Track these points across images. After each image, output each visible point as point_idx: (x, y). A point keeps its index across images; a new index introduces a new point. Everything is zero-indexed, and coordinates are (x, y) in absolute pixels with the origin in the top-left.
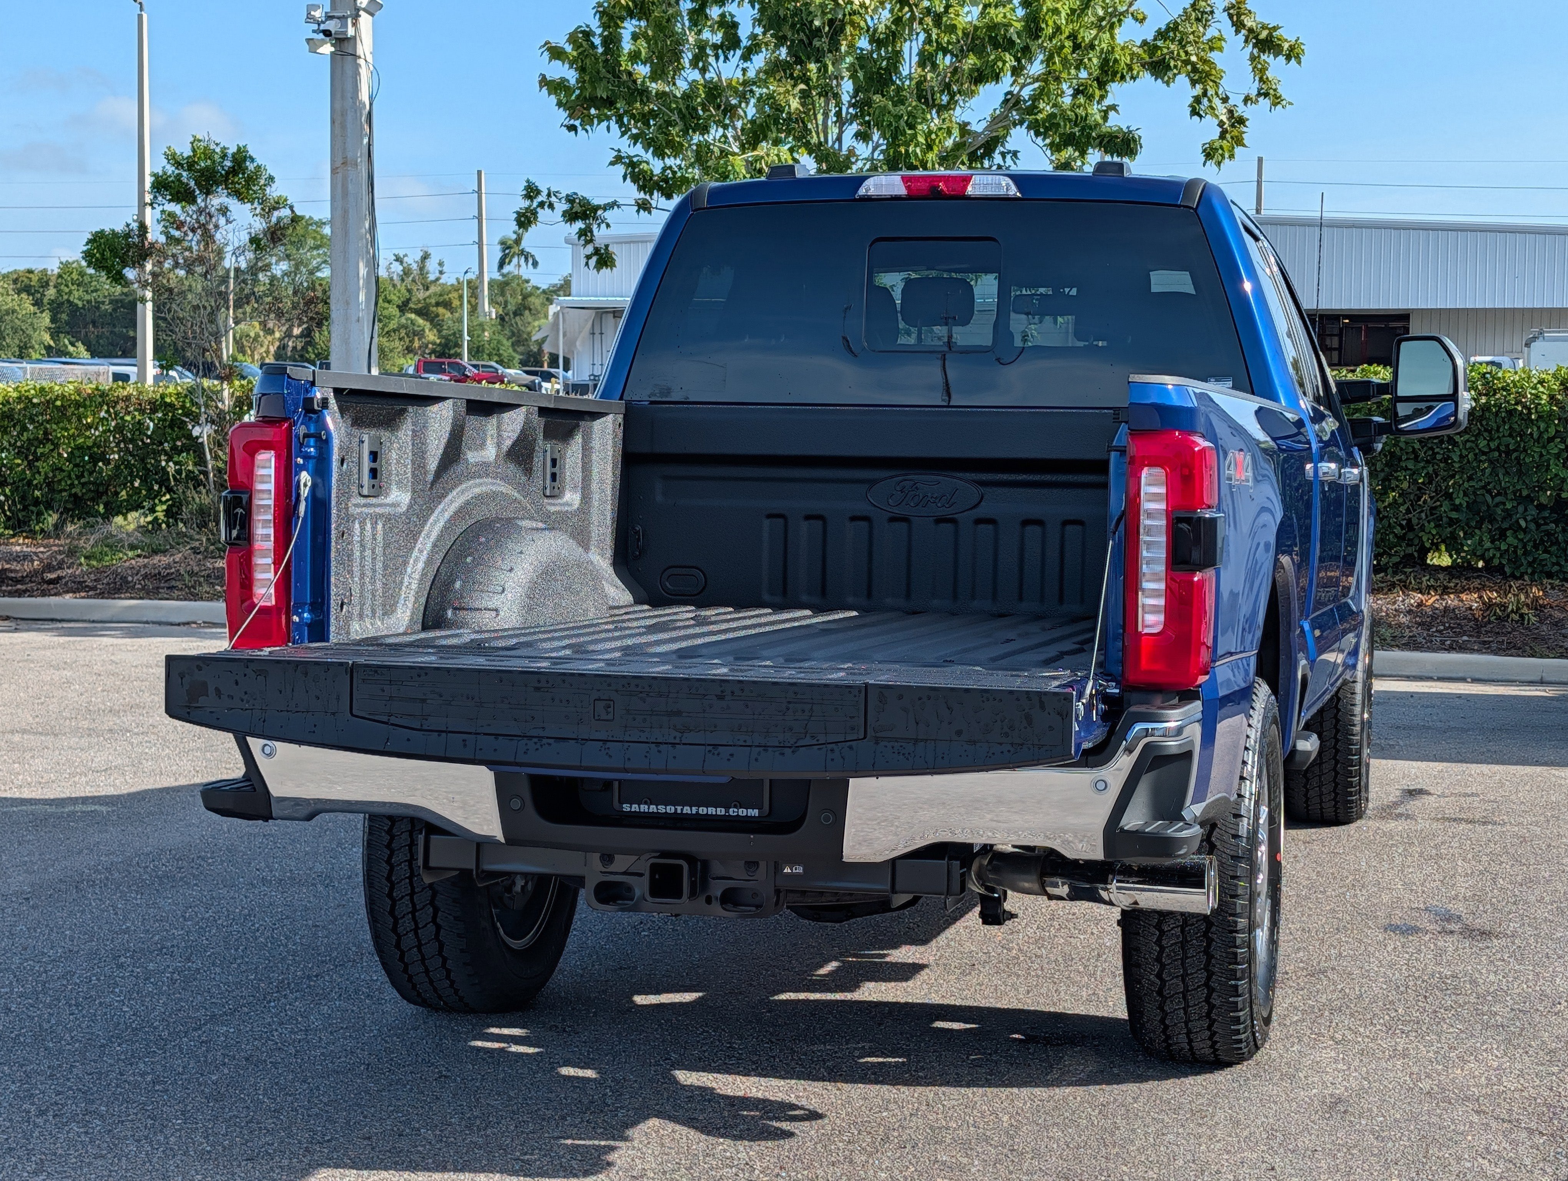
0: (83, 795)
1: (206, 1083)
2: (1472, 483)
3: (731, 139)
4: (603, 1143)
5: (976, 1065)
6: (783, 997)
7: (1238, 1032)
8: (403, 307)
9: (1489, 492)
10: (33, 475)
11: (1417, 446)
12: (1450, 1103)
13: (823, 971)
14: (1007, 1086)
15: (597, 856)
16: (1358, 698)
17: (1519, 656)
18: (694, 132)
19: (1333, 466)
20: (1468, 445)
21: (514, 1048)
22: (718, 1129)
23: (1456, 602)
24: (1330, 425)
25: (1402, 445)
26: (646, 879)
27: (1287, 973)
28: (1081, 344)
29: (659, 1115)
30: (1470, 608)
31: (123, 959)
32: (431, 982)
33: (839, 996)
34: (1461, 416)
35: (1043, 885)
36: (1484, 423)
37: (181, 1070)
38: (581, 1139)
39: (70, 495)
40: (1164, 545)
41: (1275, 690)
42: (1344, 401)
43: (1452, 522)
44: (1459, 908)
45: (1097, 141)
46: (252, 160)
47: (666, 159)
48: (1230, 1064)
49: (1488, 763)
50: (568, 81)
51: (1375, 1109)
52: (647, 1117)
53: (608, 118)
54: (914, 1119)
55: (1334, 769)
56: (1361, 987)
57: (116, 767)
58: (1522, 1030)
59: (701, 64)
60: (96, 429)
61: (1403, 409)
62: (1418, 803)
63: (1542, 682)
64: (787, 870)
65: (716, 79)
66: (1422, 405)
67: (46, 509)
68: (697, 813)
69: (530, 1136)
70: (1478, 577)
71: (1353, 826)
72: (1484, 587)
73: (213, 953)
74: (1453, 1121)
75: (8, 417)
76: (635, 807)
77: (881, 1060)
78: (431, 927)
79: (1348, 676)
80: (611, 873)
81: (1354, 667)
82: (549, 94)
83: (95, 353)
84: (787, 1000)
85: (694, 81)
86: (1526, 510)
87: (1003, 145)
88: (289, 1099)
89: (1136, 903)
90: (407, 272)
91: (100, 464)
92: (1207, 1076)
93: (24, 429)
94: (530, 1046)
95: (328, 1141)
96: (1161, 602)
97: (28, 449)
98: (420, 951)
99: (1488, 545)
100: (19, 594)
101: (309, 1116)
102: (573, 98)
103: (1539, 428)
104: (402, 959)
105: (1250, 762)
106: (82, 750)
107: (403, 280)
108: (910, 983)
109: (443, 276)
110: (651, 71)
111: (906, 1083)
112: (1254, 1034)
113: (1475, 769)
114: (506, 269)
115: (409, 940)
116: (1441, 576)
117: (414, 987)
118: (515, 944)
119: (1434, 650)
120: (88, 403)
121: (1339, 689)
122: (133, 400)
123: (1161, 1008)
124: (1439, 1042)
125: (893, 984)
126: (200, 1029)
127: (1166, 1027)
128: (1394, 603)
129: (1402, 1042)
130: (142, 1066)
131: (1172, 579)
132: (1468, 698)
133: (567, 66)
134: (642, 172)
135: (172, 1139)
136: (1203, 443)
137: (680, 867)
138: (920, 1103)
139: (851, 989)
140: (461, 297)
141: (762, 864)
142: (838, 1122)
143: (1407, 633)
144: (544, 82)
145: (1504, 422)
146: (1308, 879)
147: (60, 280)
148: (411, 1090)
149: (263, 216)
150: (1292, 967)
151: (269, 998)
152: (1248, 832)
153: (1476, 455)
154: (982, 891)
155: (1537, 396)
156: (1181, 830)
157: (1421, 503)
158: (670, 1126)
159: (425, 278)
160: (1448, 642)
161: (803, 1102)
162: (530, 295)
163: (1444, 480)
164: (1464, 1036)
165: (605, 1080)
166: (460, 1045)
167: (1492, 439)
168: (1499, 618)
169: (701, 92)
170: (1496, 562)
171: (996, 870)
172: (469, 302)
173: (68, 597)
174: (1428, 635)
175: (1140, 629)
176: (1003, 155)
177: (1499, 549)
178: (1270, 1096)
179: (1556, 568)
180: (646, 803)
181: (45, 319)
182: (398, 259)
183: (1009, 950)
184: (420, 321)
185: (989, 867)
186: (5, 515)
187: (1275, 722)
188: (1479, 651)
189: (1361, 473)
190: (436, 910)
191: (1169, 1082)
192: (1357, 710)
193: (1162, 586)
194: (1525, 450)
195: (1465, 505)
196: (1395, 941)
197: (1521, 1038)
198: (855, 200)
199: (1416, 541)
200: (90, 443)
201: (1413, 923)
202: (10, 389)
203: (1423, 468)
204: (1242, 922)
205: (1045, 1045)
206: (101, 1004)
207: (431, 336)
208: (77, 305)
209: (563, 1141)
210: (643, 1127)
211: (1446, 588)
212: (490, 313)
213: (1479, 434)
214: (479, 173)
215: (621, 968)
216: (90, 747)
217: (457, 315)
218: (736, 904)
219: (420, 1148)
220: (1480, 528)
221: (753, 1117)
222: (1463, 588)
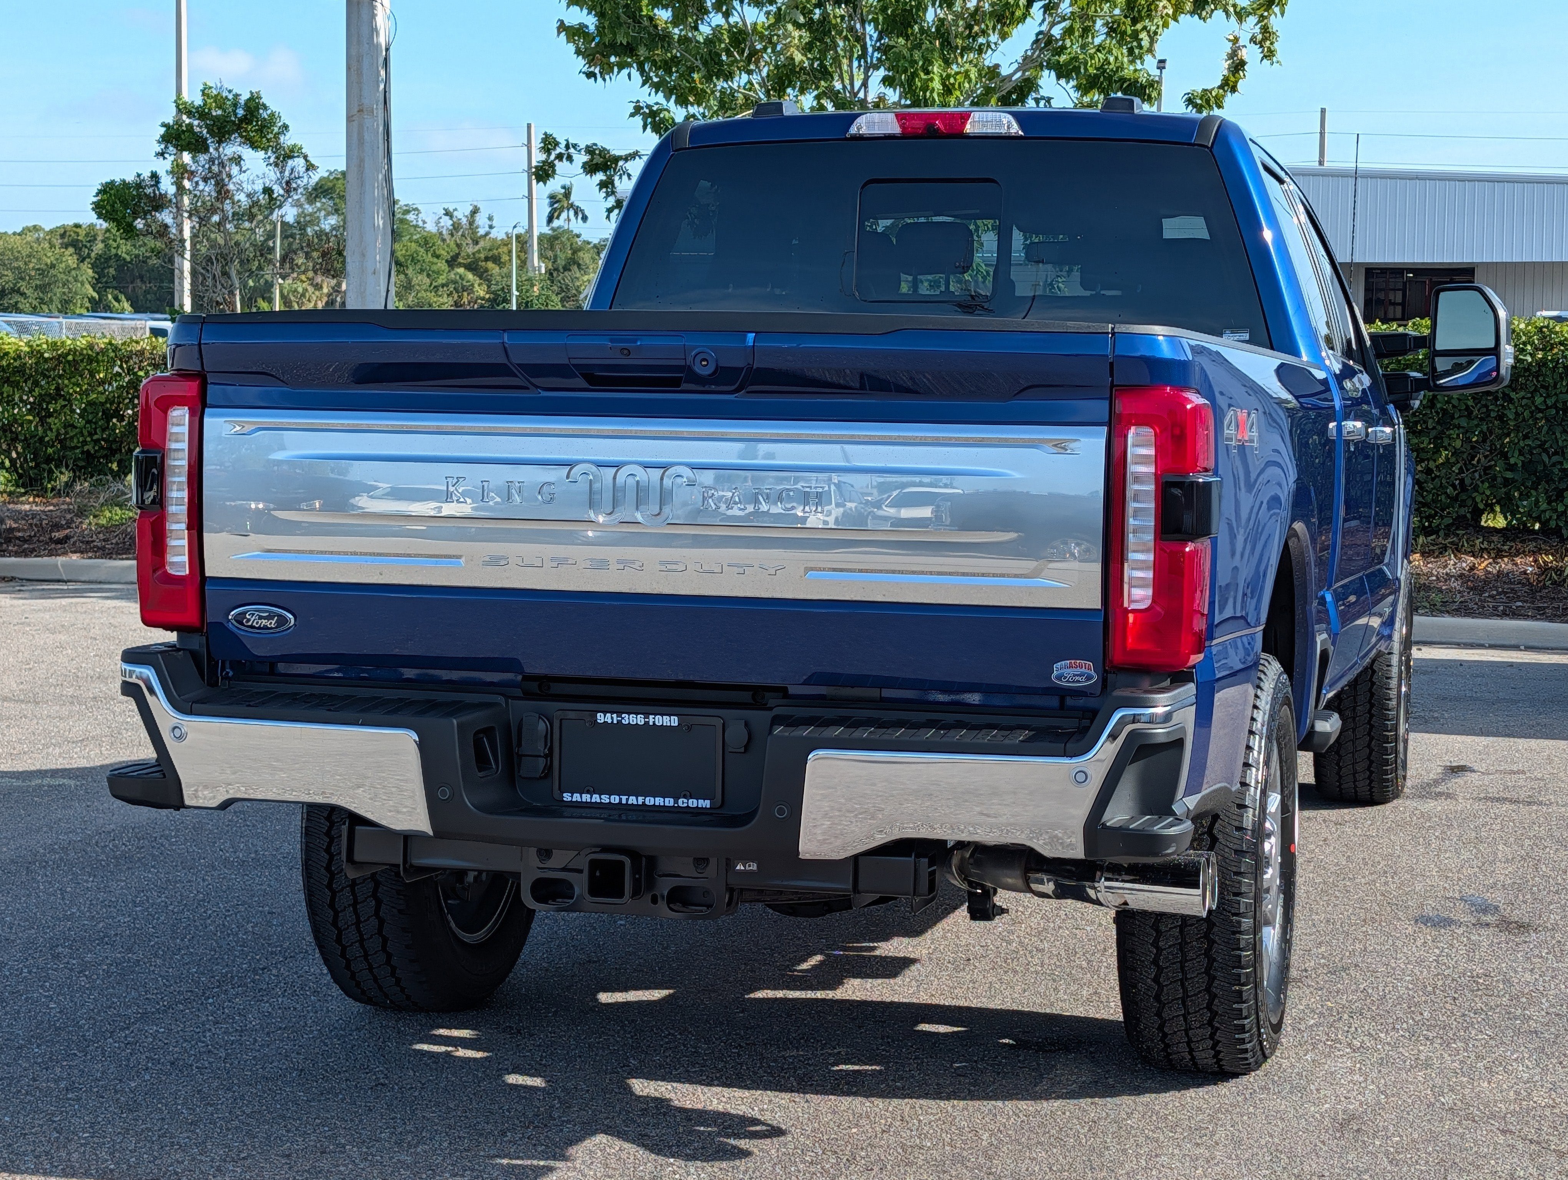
0: (54, 767)
1: (123, 1090)
2: (1528, 442)
3: (757, 86)
4: (542, 1163)
5: (959, 1074)
6: (760, 994)
7: (1242, 1042)
8: (452, 262)
9: (1546, 451)
10: (45, 431)
11: (1470, 403)
12: (1474, 1121)
13: (805, 966)
14: (990, 1098)
15: (533, 851)
16: (1395, 671)
18: (718, 79)
19: (1359, 424)
20: (1524, 402)
21: (461, 1053)
22: (670, 1147)
23: (1510, 566)
24: (1364, 380)
25: (1455, 402)
26: (585, 876)
27: (1306, 971)
28: (1088, 293)
29: (608, 1130)
30: (1525, 573)
31: (60, 949)
32: (376, 980)
33: (820, 995)
34: (1503, 371)
35: (1027, 881)
36: (1541, 379)
37: (99, 1075)
38: (518, 1158)
39: (83, 453)
40: (1153, 512)
41: (1288, 668)
42: (1379, 356)
43: (1507, 482)
44: (1497, 897)
46: (265, 108)
47: (689, 107)
48: (1236, 1075)
49: (1537, 738)
50: (587, 27)
51: (1391, 1127)
52: (594, 1133)
53: (629, 65)
54: (885, 1136)
55: (1369, 746)
56: (1386, 986)
57: (93, 738)
58: (1557, 1036)
59: (724, 8)
60: (110, 384)
61: (1442, 364)
62: (1460, 781)
64: (740, 867)
65: (741, 23)
66: (1463, 360)
67: (56, 467)
68: (644, 803)
69: (464, 1154)
70: (1535, 540)
71: (1389, 806)
72: (1539, 551)
73: (157, 943)
74: (1475, 1142)
75: (18, 372)
76: (577, 797)
77: (856, 1068)
78: (374, 922)
79: (1382, 647)
80: (549, 869)
81: (1390, 637)
82: (568, 42)
83: (138, 308)
84: (763, 999)
85: (718, 26)
87: (1037, 91)
88: (210, 1109)
89: (1126, 903)
90: (456, 226)
91: (114, 420)
92: (1210, 1088)
93: (36, 383)
94: (478, 1050)
95: (244, 1158)
96: (1150, 575)
97: (40, 405)
98: (362, 946)
99: (1544, 506)
100: (25, 554)
101: (228, 1129)
102: (593, 45)
104: (343, 955)
105: (1256, 748)
106: (61, 719)
107: (452, 235)
108: (898, 980)
109: (493, 231)
110: (673, 15)
111: (882, 1095)
112: (1261, 1043)
113: (1522, 743)
114: (556, 223)
115: (351, 935)
116: (1495, 539)
117: (358, 984)
118: (467, 937)
119: (1486, 616)
120: (100, 358)
121: (1373, 661)
122: (147, 355)
123: (1159, 1014)
124: (1466, 1050)
125: (880, 981)
126: (128, 1028)
127: (1165, 1035)
128: (1445, 567)
129: (1425, 1050)
130: (58, 1070)
131: (1161, 549)
132: (1520, 666)
133: (585, 11)
134: (663, 120)
135: (75, 1156)
136: (1195, 399)
137: (621, 864)
138: (894, 1119)
139: (833, 988)
140: (510, 252)
141: (713, 861)
142: (802, 1139)
143: (1458, 598)
144: (562, 27)
145: (1562, 378)
146: (1337, 864)
147: (107, 235)
148: (343, 1100)
149: (276, 165)
150: (1312, 964)
151: (208, 993)
152: (1254, 822)
153: (1532, 412)
154: (965, 886)
156: (1171, 825)
157: (1475, 462)
158: (618, 1143)
159: (474, 232)
160: (1501, 608)
161: (767, 1117)
162: (580, 249)
163: (1500, 438)
164: (1493, 1043)
165: (555, 1090)
166: (403, 1049)
167: (1549, 396)
168: (1554, 583)
169: (725, 37)
170: (1553, 524)
171: (978, 864)
172: (518, 257)
173: (75, 557)
174: (1480, 600)
175: (1126, 605)
177: (1556, 510)
178: (1278, 1112)
180: (588, 792)
181: (89, 272)
182: (448, 213)
183: (1009, 943)
184: (470, 276)
185: (971, 861)
186: (17, 473)
187: (1286, 702)
188: (1533, 618)
189: (1394, 432)
190: (379, 903)
191: (1167, 1095)
192: (1394, 683)
193: (1151, 557)
195: (1520, 465)
196: (1428, 933)
197: (1555, 1047)
198: (846, 139)
199: (1469, 502)
200: (102, 399)
201: (1445, 914)
202: (21, 344)
203: (1477, 426)
204: (1247, 923)
205: (1037, 1052)
206: (27, 999)
207: (481, 291)
208: (124, 259)
209: (499, 1161)
210: (588, 1143)
211: (1500, 551)
212: (540, 267)
213: (1536, 390)
214: (529, 126)
215: (589, 961)
216: (70, 716)
217: (505, 270)
218: (686, 903)
219: (342, 1168)
220: (1536, 489)
221: (710, 1133)
222: (1518, 551)
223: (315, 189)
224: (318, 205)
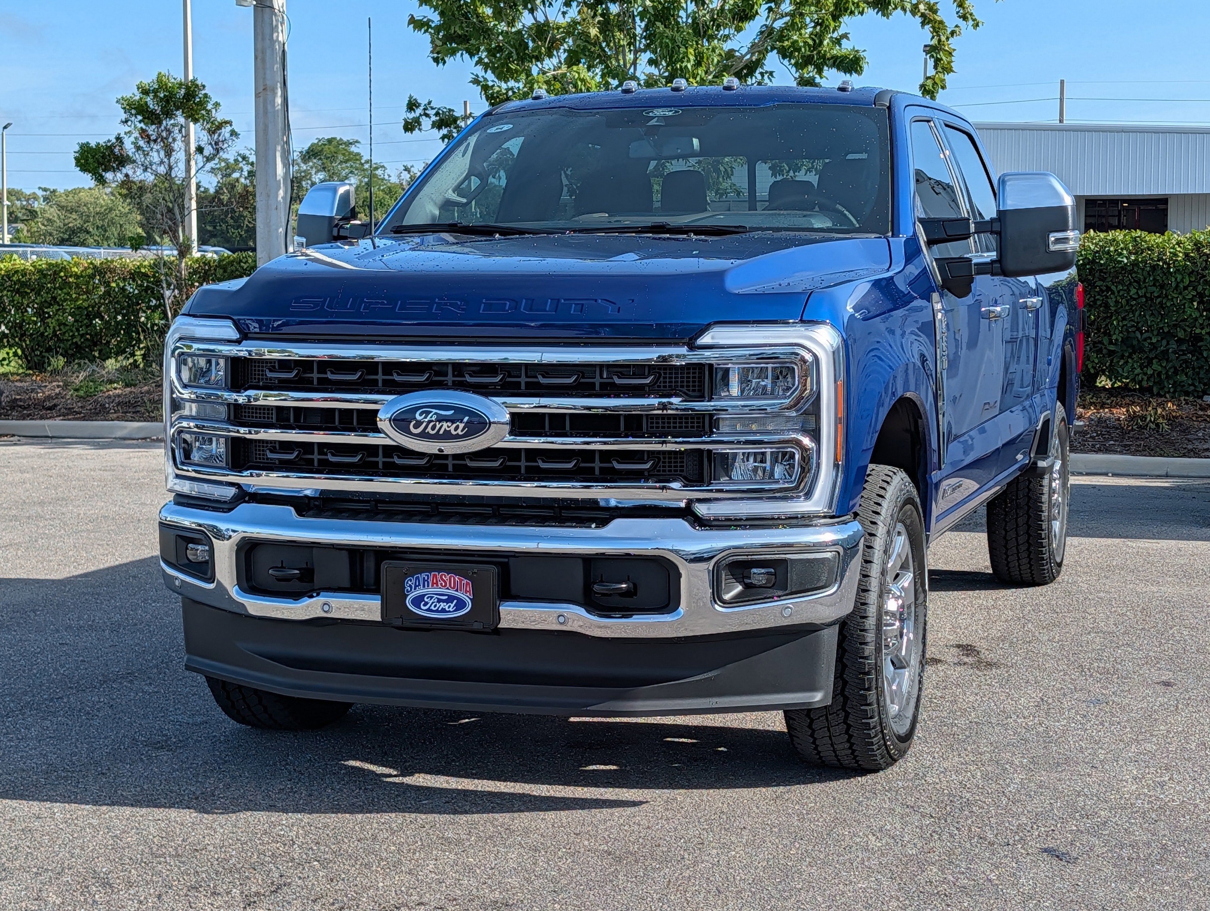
2: (1125, 323)
9: (1139, 329)
17: (1151, 456)
20: (1122, 293)
23: (1108, 415)
30: (1119, 419)
36: (1134, 275)
39: (72, 344)
43: (1111, 353)
45: (832, 61)
46: (202, 89)
47: (509, 82)
50: (433, 21)
59: (529, 6)
63: (1167, 476)
67: (54, 355)
70: (1131, 396)
72: (1131, 404)
75: (26, 285)
86: (1168, 344)
87: (762, 67)
90: (413, 179)
93: (38, 293)
97: (41, 309)
99: (1138, 371)
100: (24, 418)
103: (1176, 279)
110: (494, 12)
116: (1103, 395)
119: (1086, 452)
122: (118, 271)
133: (432, 10)
134: (493, 92)
144: (412, 20)
145: (1149, 275)
153: (1127, 301)
155: (1175, 255)
160: (1098, 446)
167: (1140, 288)
168: (1140, 427)
170: (1144, 384)
174: (1083, 440)
176: (762, 74)
177: (1147, 374)
179: (1192, 388)
186: (27, 359)
188: (1121, 453)
194: (1167, 296)
195: (1120, 339)
202: (28, 264)
211: (1104, 404)
213: (1130, 284)
220: (1132, 358)
222: (1117, 404)
223: (308, 152)
224: (311, 164)
